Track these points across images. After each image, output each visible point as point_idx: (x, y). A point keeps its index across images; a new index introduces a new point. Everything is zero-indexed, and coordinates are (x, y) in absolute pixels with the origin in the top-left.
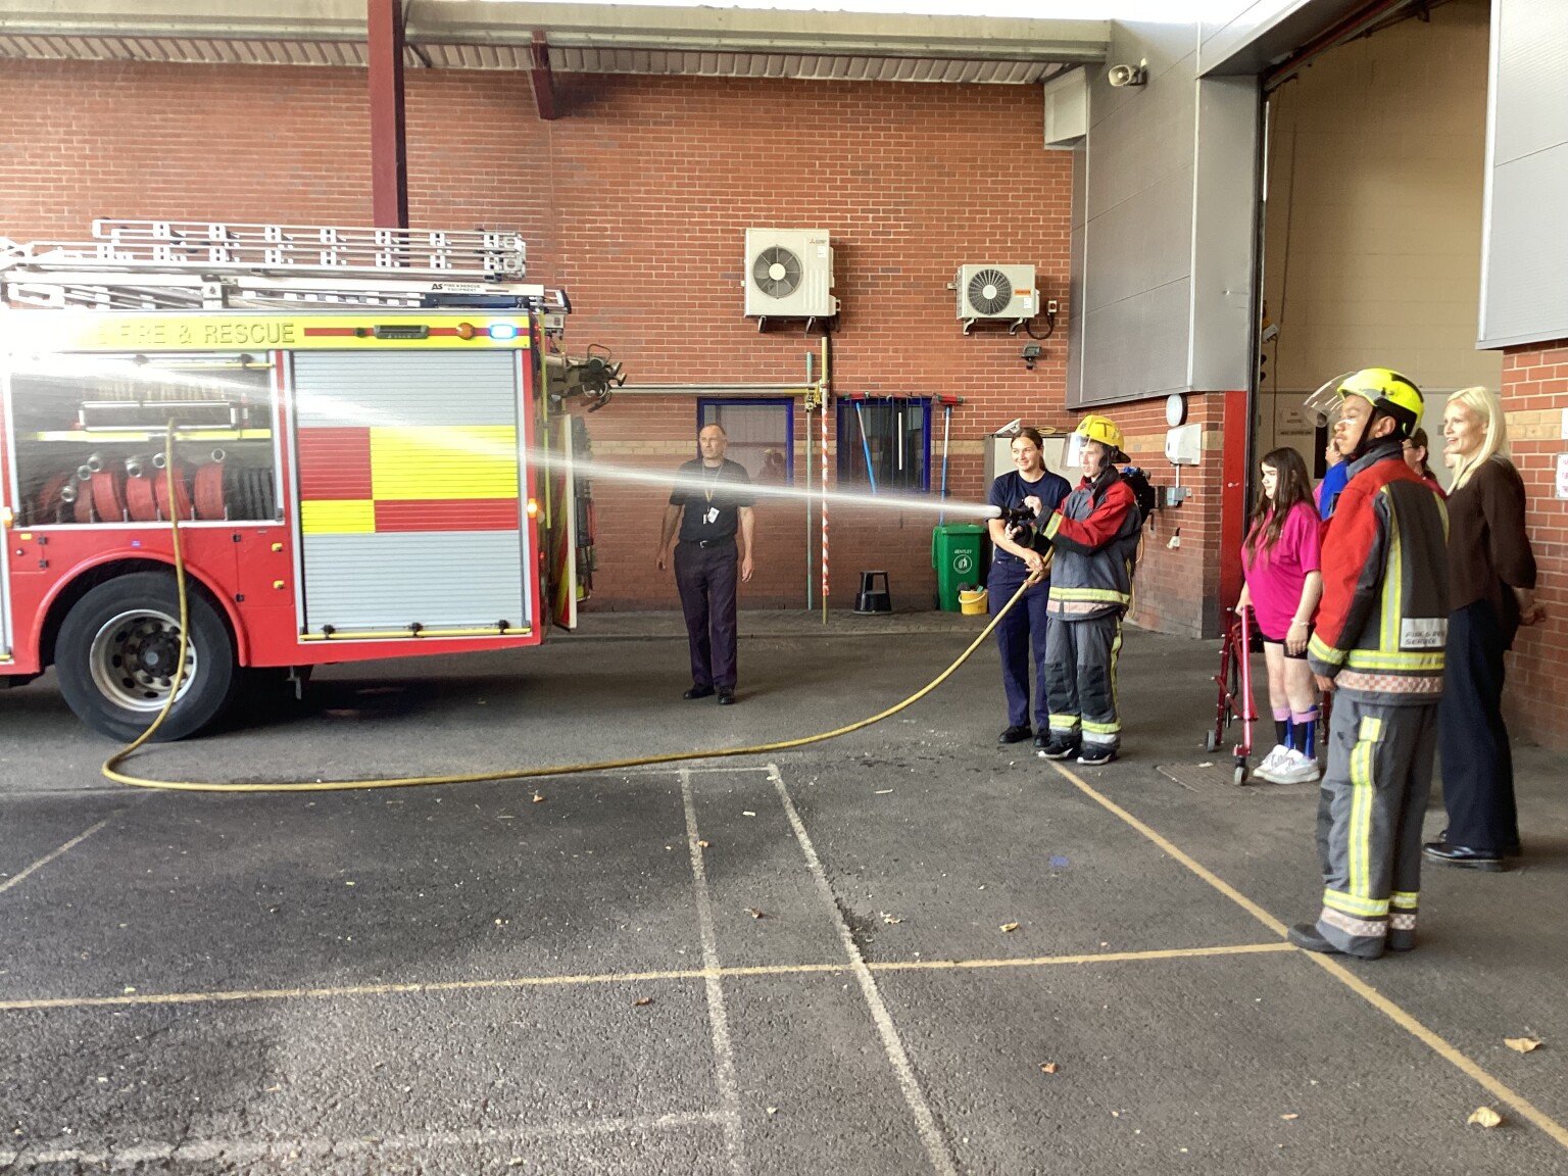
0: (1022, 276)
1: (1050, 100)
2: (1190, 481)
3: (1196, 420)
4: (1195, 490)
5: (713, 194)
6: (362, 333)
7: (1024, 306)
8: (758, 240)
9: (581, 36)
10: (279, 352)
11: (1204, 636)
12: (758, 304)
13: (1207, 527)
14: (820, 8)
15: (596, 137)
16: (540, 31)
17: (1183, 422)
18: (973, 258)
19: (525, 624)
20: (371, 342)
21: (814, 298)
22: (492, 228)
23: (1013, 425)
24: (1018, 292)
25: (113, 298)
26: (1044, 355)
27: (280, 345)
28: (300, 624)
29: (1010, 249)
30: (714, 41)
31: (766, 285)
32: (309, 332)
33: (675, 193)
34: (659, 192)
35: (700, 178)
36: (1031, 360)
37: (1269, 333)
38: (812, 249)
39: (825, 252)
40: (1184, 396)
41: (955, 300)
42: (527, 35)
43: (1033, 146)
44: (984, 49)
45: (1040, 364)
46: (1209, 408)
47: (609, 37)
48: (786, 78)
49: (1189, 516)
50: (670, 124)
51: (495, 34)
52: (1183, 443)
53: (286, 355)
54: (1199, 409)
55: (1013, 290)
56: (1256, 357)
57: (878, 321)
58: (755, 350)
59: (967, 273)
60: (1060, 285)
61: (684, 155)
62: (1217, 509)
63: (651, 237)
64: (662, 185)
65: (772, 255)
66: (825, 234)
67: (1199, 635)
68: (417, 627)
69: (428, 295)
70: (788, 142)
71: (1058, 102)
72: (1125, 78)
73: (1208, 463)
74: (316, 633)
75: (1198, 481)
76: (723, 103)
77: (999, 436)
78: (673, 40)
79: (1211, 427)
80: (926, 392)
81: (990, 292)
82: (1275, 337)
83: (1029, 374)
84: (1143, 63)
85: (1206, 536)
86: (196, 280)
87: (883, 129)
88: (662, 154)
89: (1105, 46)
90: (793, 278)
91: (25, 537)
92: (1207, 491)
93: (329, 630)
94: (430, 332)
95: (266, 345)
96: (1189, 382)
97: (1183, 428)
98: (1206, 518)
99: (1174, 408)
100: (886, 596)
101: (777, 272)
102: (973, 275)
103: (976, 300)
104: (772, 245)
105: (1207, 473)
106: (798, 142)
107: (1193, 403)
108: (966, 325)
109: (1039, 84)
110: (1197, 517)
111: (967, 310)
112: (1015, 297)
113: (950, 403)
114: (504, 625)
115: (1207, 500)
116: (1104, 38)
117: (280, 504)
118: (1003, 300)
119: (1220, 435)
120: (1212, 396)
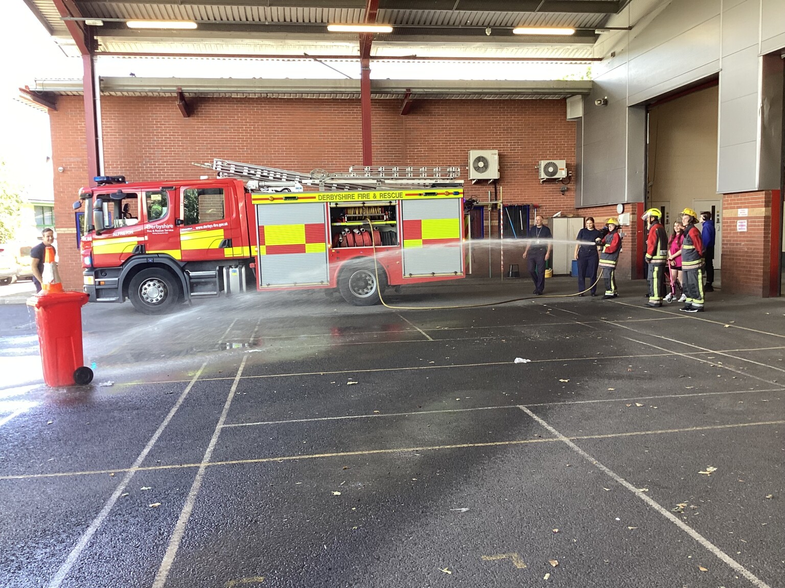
0: (561, 164)
1: (568, 105)
2: (626, 231)
3: (628, 212)
4: (628, 234)
5: (457, 138)
6: (420, 195)
7: (562, 174)
8: (474, 154)
9: (422, 90)
10: (399, 200)
11: (632, 279)
12: (474, 175)
13: (632, 245)
14: (499, 79)
15: (419, 120)
16: (408, 89)
17: (623, 212)
18: (544, 158)
19: (461, 272)
20: (422, 197)
21: (492, 173)
22: (453, 166)
23: (559, 214)
24: (560, 169)
25: (350, 187)
26: (568, 190)
27: (399, 198)
28: (403, 273)
29: (555, 154)
30: (464, 91)
31: (477, 169)
32: (407, 195)
33: (445, 138)
34: (439, 138)
35: (453, 133)
36: (563, 192)
37: (650, 184)
38: (492, 157)
39: (496, 157)
40: (623, 204)
41: (538, 172)
42: (405, 90)
43: (562, 120)
44: (551, 91)
45: (566, 193)
46: (632, 208)
47: (430, 90)
48: (481, 99)
49: (626, 242)
50: (443, 115)
51: (394, 90)
52: (624, 219)
53: (401, 201)
54: (629, 208)
55: (559, 168)
56: (646, 192)
57: (512, 180)
58: (471, 190)
59: (543, 163)
60: (572, 166)
61: (448, 126)
62: (635, 239)
63: (436, 153)
64: (441, 136)
65: (479, 159)
66: (496, 152)
67: (630, 278)
68: (433, 273)
69: (434, 184)
70: (482, 120)
71: (572, 105)
72: (600, 103)
73: (632, 225)
74: (407, 276)
75: (629, 231)
76: (461, 108)
77: (555, 217)
78: (451, 91)
79: (633, 214)
80: (528, 203)
81: (551, 169)
82: (651, 186)
83: (562, 196)
84: (606, 98)
85: (632, 248)
86: (375, 181)
87: (513, 115)
88: (440, 126)
89: (590, 89)
90: (486, 167)
91: (333, 251)
92: (632, 234)
93: (411, 275)
94: (438, 194)
95: (395, 198)
96: (626, 200)
97: (623, 215)
98: (632, 242)
99: (620, 208)
100: (518, 272)
101: (481, 164)
102: (545, 164)
103: (546, 173)
104: (479, 156)
105: (632, 228)
106: (485, 120)
107: (626, 207)
108: (542, 181)
109: (565, 99)
110: (629, 242)
111: (543, 176)
112: (559, 171)
113: (536, 207)
114: (456, 273)
115: (632, 236)
116: (589, 86)
117: (399, 241)
118: (555, 173)
119: (636, 216)
120: (633, 204)
